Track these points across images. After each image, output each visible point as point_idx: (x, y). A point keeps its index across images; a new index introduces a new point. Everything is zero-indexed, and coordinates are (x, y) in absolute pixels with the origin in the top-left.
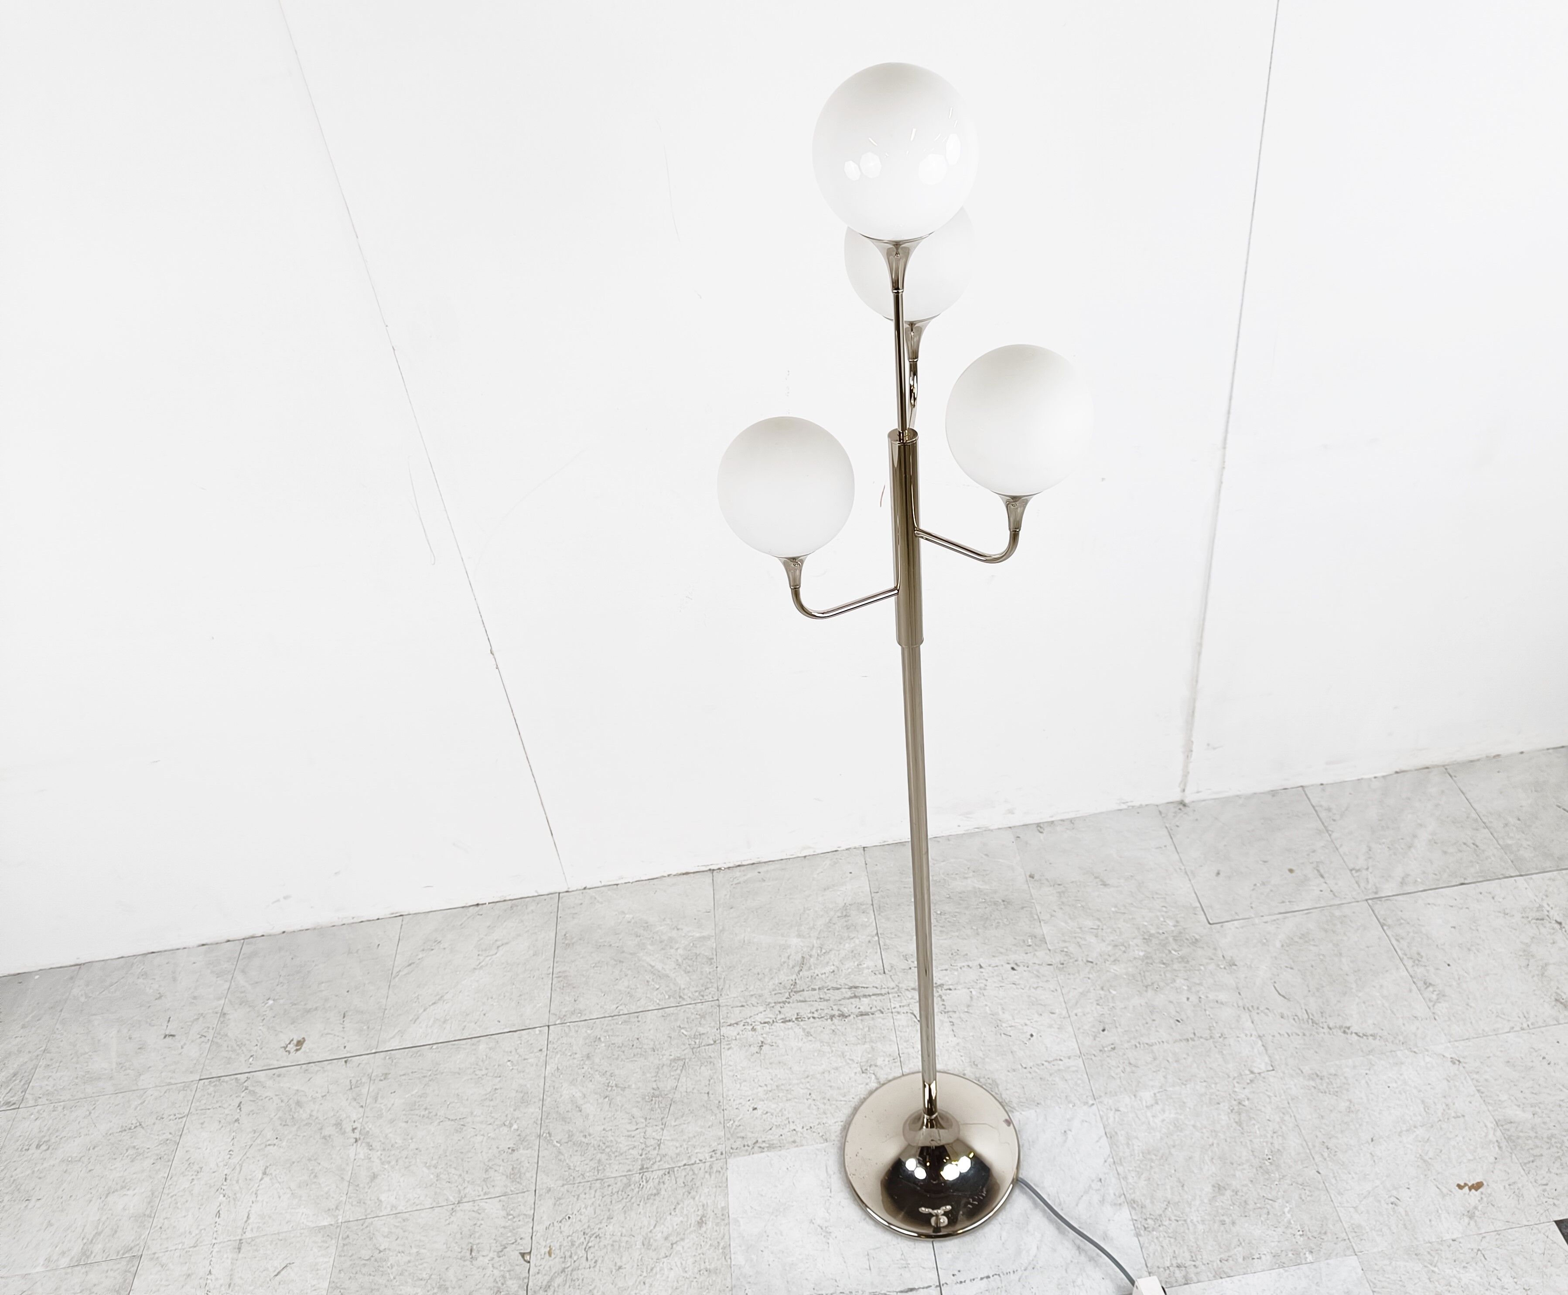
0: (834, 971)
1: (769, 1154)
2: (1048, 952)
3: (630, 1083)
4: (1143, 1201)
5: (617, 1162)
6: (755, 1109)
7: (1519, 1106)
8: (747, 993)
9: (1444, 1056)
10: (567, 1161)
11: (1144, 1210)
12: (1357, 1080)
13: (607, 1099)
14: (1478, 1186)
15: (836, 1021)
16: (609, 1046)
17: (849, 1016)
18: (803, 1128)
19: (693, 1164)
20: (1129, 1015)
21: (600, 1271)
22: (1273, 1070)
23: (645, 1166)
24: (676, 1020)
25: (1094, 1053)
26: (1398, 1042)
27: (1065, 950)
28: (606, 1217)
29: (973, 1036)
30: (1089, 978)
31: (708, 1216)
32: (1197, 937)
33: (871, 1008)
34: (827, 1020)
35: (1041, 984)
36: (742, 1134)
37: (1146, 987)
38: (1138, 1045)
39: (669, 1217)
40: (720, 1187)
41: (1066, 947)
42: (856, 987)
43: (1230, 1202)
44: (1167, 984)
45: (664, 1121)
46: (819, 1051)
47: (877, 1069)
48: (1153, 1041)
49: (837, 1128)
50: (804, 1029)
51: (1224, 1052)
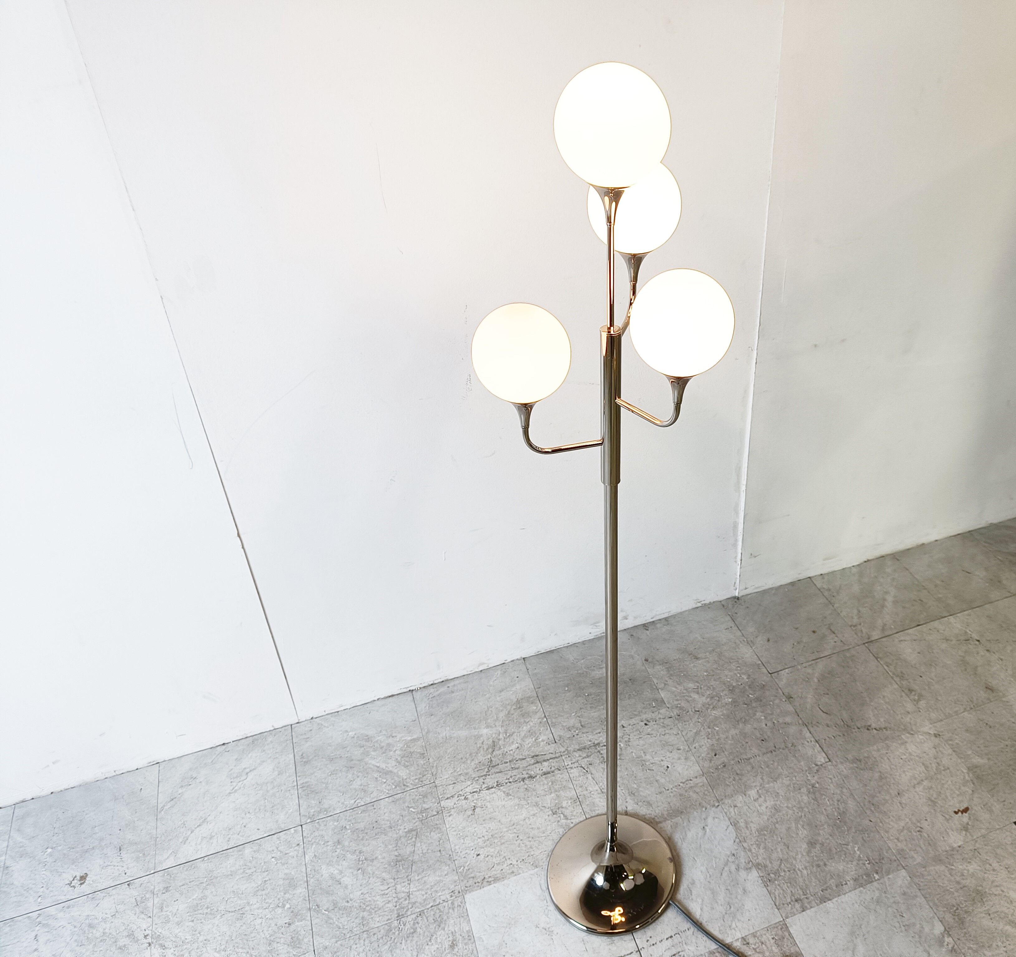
0: (518, 748)
1: (495, 885)
2: (667, 709)
3: (377, 855)
4: (765, 863)
5: (378, 915)
6: (478, 855)
7: (979, 756)
8: (455, 774)
9: (929, 733)
10: (336, 923)
11: (766, 868)
12: (881, 758)
13: (360, 871)
14: (966, 810)
15: (526, 782)
16: (354, 831)
17: (536, 776)
18: (517, 861)
19: (438, 905)
20: (730, 742)
22: (830, 761)
23: (401, 914)
24: (404, 803)
25: (712, 771)
26: (901, 729)
27: (679, 706)
30: (699, 722)
31: (457, 939)
32: (764, 683)
33: (551, 768)
34: (520, 782)
35: (667, 732)
36: (472, 875)
37: (738, 722)
38: (740, 761)
39: (427, 947)
40: (462, 916)
41: (679, 704)
42: (537, 756)
43: (820, 851)
44: (751, 717)
45: (409, 877)
46: (519, 804)
47: (563, 810)
48: (749, 756)
49: (543, 856)
50: (504, 792)
51: (797, 755)
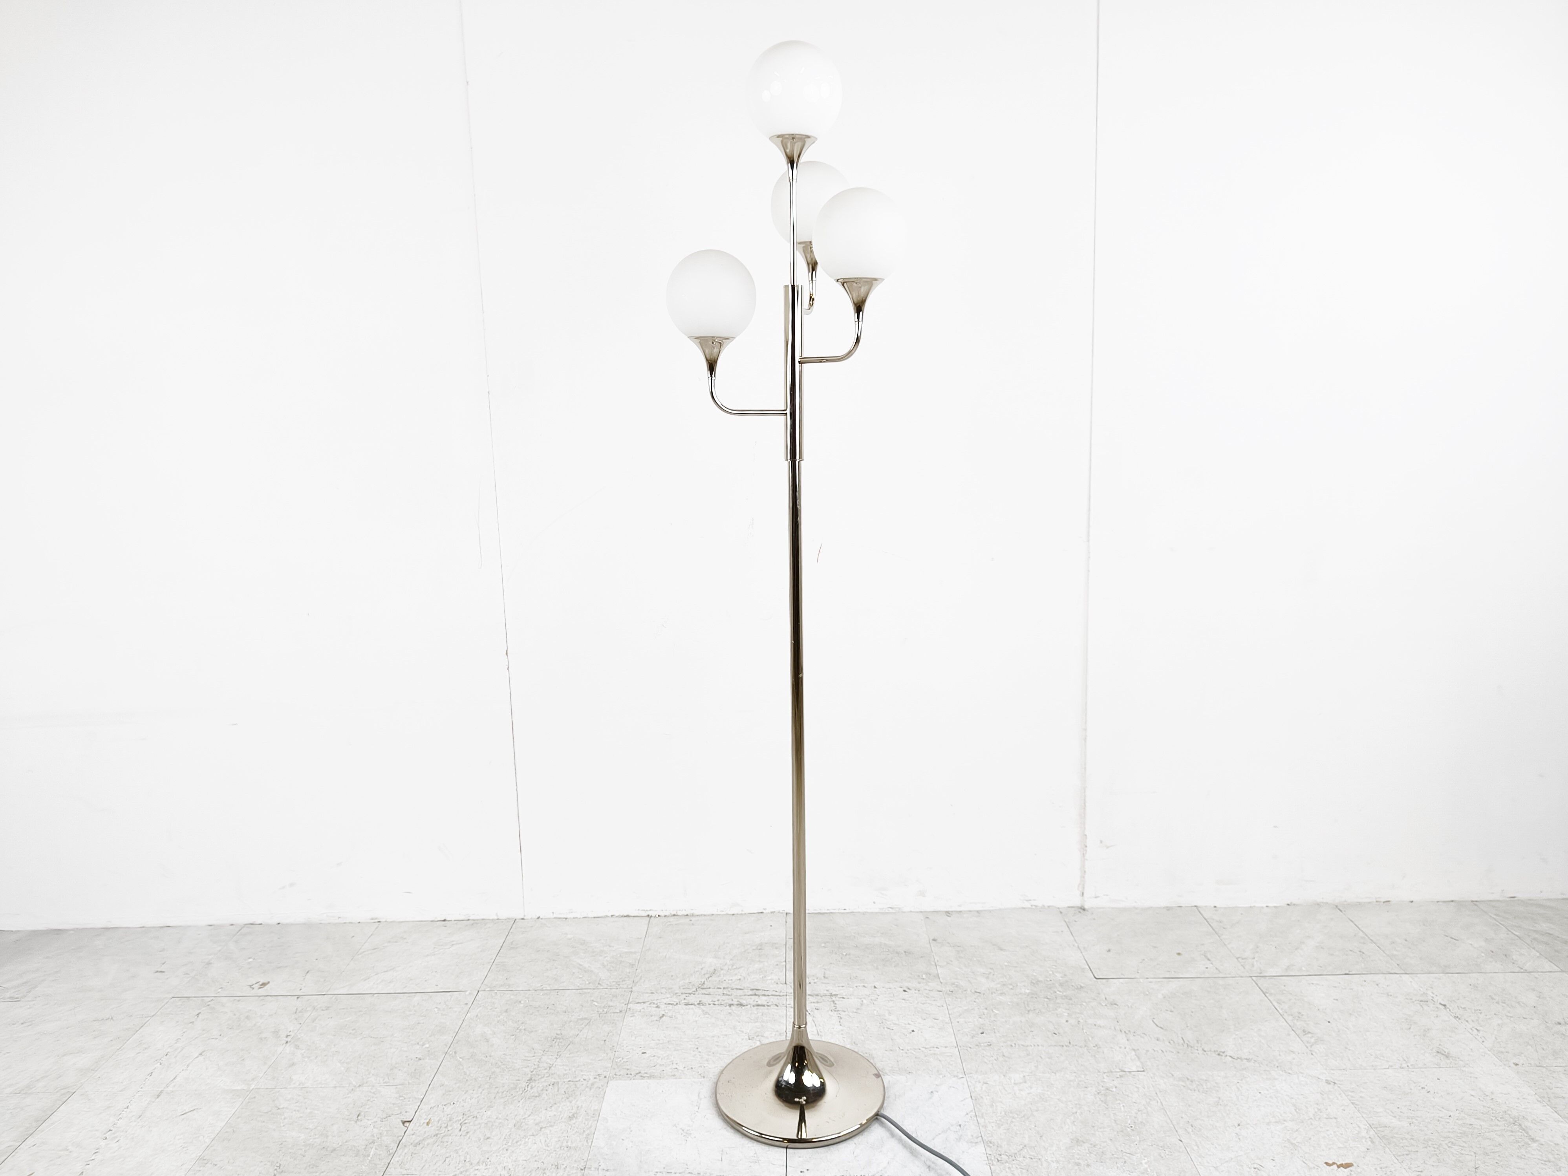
0: (740, 979)
1: (648, 1081)
2: (940, 984)
3: (537, 1029)
4: (1000, 1143)
5: (509, 1074)
6: (644, 1053)
7: (1395, 1117)
8: (658, 986)
9: (1319, 1078)
10: (465, 1070)
11: (999, 1149)
12: (1227, 1085)
13: (514, 1037)
14: (1347, 1166)
15: (733, 1007)
16: (527, 1006)
17: (747, 1005)
18: (684, 1068)
19: (576, 1081)
20: (1009, 1026)
21: (469, 1138)
22: (1144, 1071)
23: (533, 1079)
24: (591, 997)
25: (970, 1046)
26: (1272, 1065)
27: (956, 984)
28: (487, 1106)
29: (857, 1027)
30: (975, 1002)
31: (580, 1114)
32: (1082, 985)
33: (768, 1002)
34: (726, 1006)
35: (929, 1001)
36: (628, 1067)
37: (1029, 1011)
38: (1013, 1045)
39: (544, 1112)
40: (597, 1097)
41: (958, 982)
42: (757, 990)
43: (1087, 1151)
44: (1049, 1011)
45: (560, 1053)
46: (713, 1024)
48: (1029, 1043)
49: (717, 1071)
50: (703, 1011)
51: (1097, 1056)
